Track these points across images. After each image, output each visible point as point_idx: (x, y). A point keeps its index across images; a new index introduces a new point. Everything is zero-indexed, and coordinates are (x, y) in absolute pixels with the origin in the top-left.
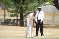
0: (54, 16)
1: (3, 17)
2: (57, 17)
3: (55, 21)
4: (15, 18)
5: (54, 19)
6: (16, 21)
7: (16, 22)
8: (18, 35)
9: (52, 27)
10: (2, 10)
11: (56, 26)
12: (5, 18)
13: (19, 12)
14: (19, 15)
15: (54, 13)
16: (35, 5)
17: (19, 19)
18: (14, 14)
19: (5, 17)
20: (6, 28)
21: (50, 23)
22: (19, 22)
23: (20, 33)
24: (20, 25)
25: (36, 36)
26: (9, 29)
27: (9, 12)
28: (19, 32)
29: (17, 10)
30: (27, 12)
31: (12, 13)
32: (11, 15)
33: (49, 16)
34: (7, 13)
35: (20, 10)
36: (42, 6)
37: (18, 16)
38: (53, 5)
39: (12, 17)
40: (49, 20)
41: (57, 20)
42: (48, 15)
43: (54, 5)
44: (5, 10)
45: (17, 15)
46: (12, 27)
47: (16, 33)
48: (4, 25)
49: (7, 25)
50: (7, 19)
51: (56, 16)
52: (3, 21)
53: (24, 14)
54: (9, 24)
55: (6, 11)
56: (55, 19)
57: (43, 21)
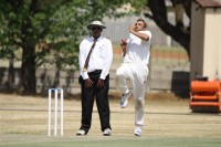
2: (161, 59)
3: (153, 77)
4: (5, 63)
6: (6, 73)
7: (5, 78)
13: (19, 40)
14: (19, 52)
16: (79, 15)
17: (17, 69)
22: (17, 80)
23: (23, 120)
24: (22, 89)
25: (83, 132)
28: (16, 116)
29: (12, 35)
30: (48, 41)
36: (105, 19)
37: (13, 56)
38: (147, 15)
41: (160, 73)
43: (150, 13)
45: (11, 52)
47: (7, 121)
51: (157, 56)
53: (37, 49)
56: (153, 68)
57: (108, 77)
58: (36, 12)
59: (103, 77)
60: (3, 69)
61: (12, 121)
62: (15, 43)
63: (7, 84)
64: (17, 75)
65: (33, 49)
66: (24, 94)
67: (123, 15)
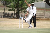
1: (3, 11)
3: (46, 15)
9: (43, 20)
11: (47, 19)
13: (16, 7)
14: (16, 10)
18: (11, 8)
20: (5, 20)
21: (42, 16)
22: (16, 16)
26: (7, 21)
27: (8, 7)
35: (17, 5)
36: (35, 2)
39: (10, 11)
40: (41, 14)
41: (47, 14)
42: (40, 10)
43: (45, 1)
46: (10, 20)
49: (6, 18)
50: (6, 13)
53: (20, 9)
54: (8, 17)
56: (46, 13)
61: (14, 25)
67: (39, 1)
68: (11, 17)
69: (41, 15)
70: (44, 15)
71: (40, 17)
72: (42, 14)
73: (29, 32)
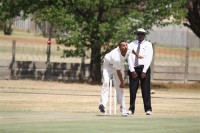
0: (187, 57)
1: (44, 58)
2: (196, 58)
3: (190, 71)
4: (78, 60)
5: (187, 65)
6: (79, 68)
7: (78, 72)
8: (83, 109)
9: (181, 87)
10: (42, 38)
11: (193, 85)
12: (48, 60)
13: (88, 43)
14: (89, 52)
15: (188, 48)
16: (134, 24)
17: (87, 65)
18: (73, 48)
19: (49, 56)
21: (177, 76)
22: (87, 74)
24: (91, 80)
26: (59, 92)
27: (60, 43)
29: (84, 39)
30: (111, 44)
31: (69, 45)
32: (65, 52)
33: (173, 56)
34: (54, 47)
35: (92, 37)
37: (84, 55)
38: (185, 25)
39: (68, 56)
40: (174, 68)
41: (195, 68)
42: (171, 53)
44: (51, 36)
45: (83, 52)
47: (78, 104)
48: (46, 79)
49: (55, 80)
50: (55, 64)
51: (193, 56)
52: (43, 70)
53: (102, 50)
54: (60, 78)
55: (53, 40)
56: (190, 65)
58: (102, 22)
59: (145, 71)
60: (77, 65)
62: (85, 45)
63: (80, 76)
64: (87, 69)
65: (99, 50)
66: (92, 83)
67: (167, 24)
68: (72, 78)
69: (174, 71)
70: (183, 71)
71: (170, 77)
72: (178, 67)
73: (137, 130)
